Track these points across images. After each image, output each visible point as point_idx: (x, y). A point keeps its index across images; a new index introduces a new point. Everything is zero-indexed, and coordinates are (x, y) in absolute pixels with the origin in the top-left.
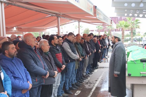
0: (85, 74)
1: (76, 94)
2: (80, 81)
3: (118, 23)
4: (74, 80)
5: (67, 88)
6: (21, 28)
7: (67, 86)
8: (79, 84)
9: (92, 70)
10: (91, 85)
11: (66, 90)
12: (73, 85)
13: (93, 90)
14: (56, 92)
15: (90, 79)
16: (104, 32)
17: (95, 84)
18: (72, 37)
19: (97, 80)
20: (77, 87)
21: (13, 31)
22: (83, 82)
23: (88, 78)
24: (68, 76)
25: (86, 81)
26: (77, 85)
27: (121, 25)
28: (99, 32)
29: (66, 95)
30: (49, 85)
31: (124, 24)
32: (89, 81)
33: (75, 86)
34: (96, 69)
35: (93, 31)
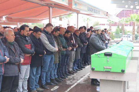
0: (71, 70)
1: (52, 90)
2: (63, 76)
3: (129, 16)
4: (54, 74)
5: (44, 82)
6: (11, 18)
7: (43, 80)
8: (61, 79)
9: (82, 66)
10: (73, 81)
11: (43, 85)
12: (51, 80)
13: (72, 87)
14: (25, 85)
15: (75, 75)
16: (117, 27)
17: (78, 80)
18: (50, 28)
19: (82, 77)
20: (56, 82)
21: (2, 21)
22: (67, 78)
23: (74, 74)
24: (45, 70)
25: (71, 77)
26: (57, 81)
27: (132, 19)
28: (110, 27)
29: (41, 89)
30: (12, 76)
31: (136, 18)
32: (73, 77)
33: (55, 81)
34: (88, 65)
35: (104, 24)
